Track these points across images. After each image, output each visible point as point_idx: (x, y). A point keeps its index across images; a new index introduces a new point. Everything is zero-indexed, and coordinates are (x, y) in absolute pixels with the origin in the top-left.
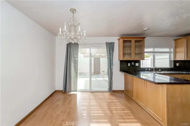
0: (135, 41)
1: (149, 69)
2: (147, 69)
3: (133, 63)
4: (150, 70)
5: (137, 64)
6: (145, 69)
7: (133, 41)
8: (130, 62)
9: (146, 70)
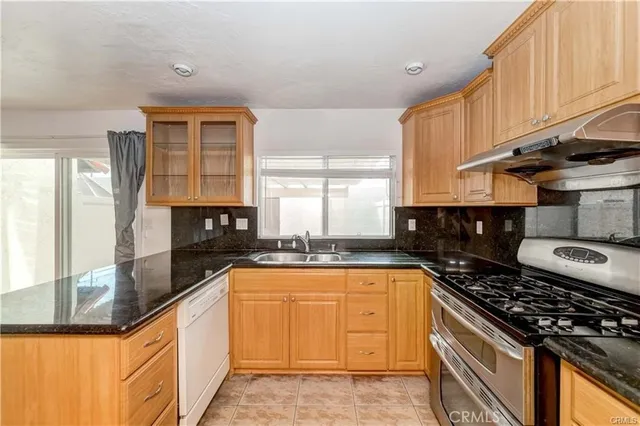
0: (203, 123)
1: (290, 241)
2: (284, 241)
3: (224, 220)
4: (294, 245)
5: (242, 224)
6: (275, 241)
7: (194, 123)
8: (215, 211)
9: (280, 245)
